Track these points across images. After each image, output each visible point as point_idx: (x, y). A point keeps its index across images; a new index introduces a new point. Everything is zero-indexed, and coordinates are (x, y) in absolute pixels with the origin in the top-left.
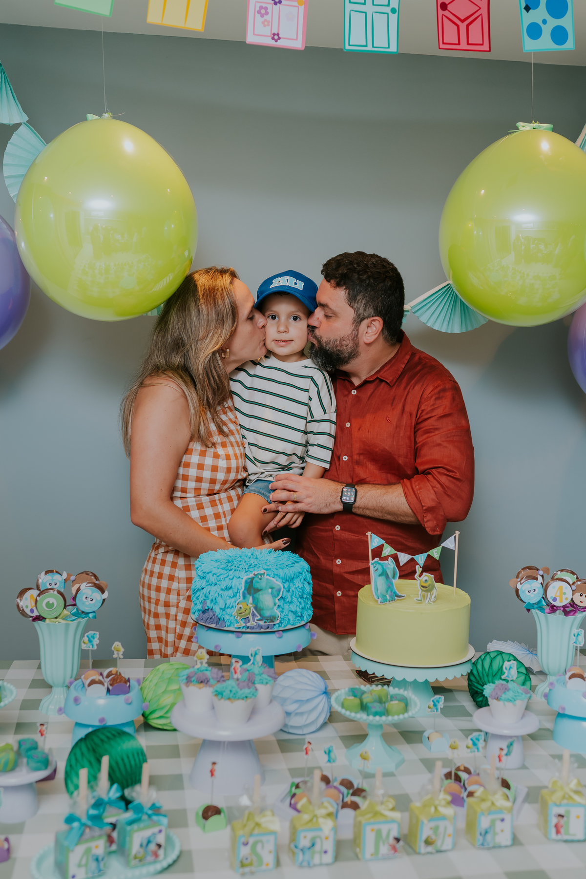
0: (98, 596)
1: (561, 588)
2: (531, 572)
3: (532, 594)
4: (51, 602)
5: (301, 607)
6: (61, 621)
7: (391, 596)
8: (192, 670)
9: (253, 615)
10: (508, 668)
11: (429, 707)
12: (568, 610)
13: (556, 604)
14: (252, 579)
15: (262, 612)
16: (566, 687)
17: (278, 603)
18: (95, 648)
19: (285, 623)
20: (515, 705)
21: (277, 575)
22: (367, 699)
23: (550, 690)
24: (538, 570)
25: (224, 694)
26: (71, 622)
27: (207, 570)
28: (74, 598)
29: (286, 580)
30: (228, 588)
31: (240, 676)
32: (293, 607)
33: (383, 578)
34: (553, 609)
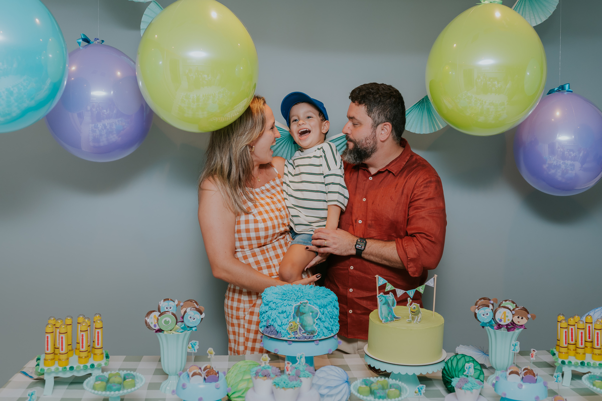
0: (198, 317)
1: (505, 313)
2: (485, 302)
3: (485, 317)
4: (167, 320)
5: (331, 324)
6: (174, 332)
7: (391, 318)
8: (259, 368)
9: (300, 329)
10: (468, 368)
11: (416, 393)
12: (509, 327)
13: (502, 323)
14: (299, 306)
15: (306, 328)
16: (507, 380)
17: (316, 322)
18: (196, 351)
19: (321, 335)
20: (472, 393)
21: (316, 304)
22: (374, 387)
23: (496, 382)
24: (490, 300)
25: (280, 384)
26: (181, 333)
27: (269, 300)
28: (183, 317)
29: (322, 307)
30: (283, 312)
31: (290, 373)
32: (326, 325)
33: (386, 306)
34: (500, 326)
